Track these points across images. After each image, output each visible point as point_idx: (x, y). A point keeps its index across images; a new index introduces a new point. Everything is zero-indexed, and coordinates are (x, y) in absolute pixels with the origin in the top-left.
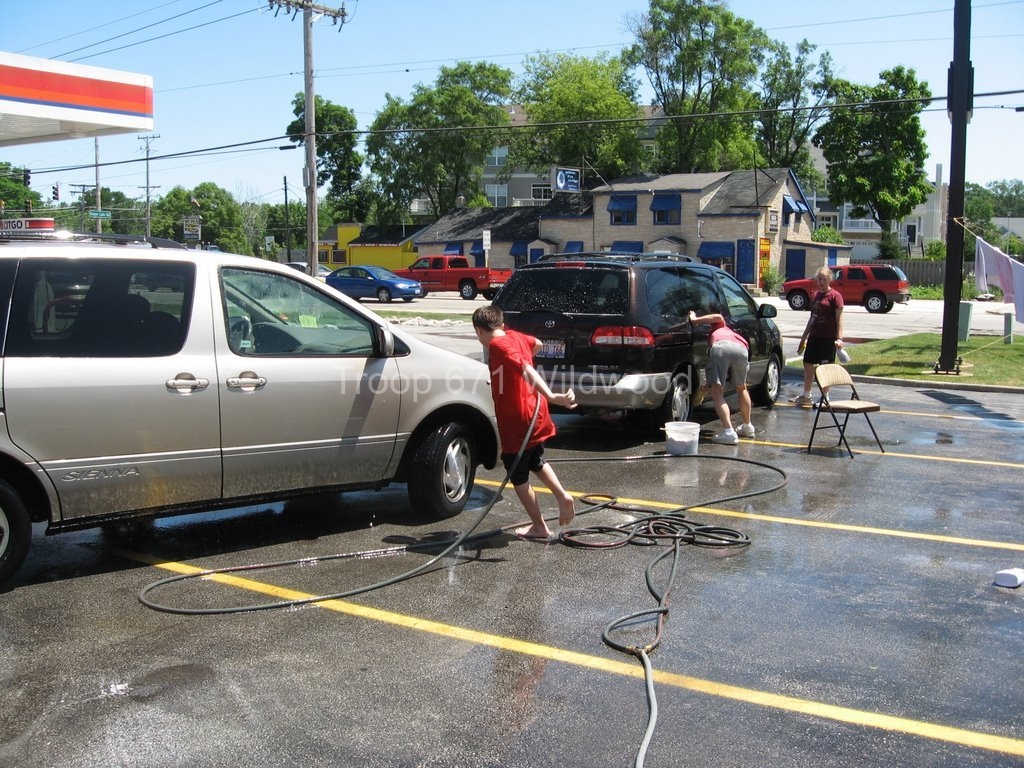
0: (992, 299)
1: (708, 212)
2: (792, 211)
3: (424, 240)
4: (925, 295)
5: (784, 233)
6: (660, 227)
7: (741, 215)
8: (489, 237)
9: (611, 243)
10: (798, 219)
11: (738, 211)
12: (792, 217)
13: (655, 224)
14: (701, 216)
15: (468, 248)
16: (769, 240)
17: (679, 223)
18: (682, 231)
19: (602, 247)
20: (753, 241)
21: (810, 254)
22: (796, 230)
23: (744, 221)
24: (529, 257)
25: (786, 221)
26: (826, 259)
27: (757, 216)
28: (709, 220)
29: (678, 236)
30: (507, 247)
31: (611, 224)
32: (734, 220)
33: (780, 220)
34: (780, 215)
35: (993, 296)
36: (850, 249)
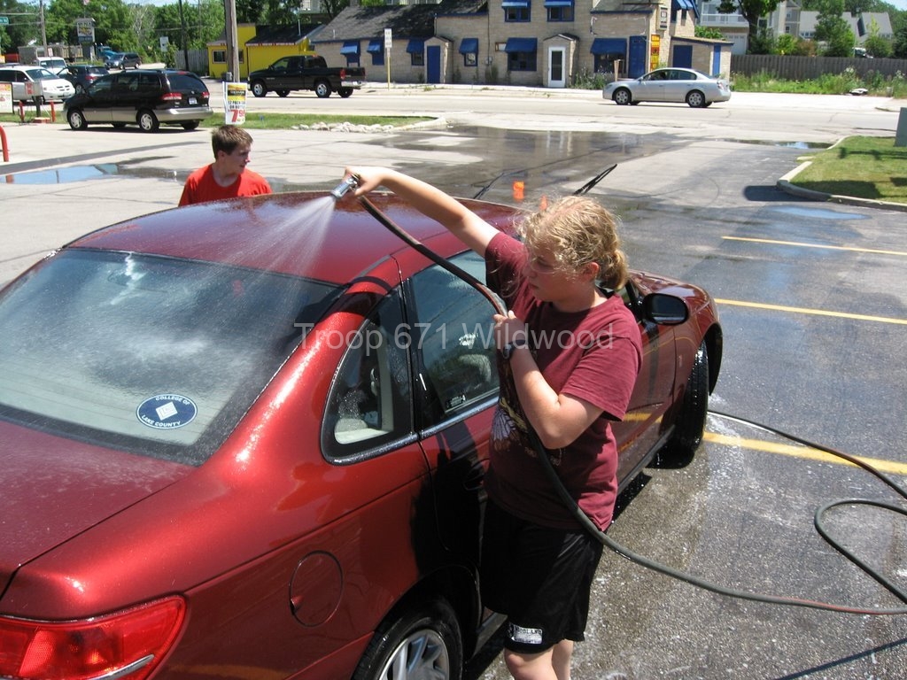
0: (865, 93)
1: (602, 9)
2: (679, 8)
3: (322, 39)
4: (802, 90)
5: (672, 30)
6: (554, 24)
7: (633, 12)
8: (390, 35)
9: (506, 39)
10: (684, 16)
11: (629, 8)
12: (679, 13)
13: (548, 20)
14: (594, 13)
15: (365, 46)
16: (659, 34)
17: (573, 20)
18: (576, 28)
19: (497, 44)
20: (645, 37)
21: (696, 49)
22: (683, 24)
23: (636, 18)
24: (426, 55)
25: (674, 18)
26: (712, 53)
27: (649, 13)
28: (602, 17)
29: (571, 33)
30: (404, 44)
31: (506, 21)
32: (626, 17)
33: (669, 16)
34: (669, 12)
35: (866, 90)
36: (732, 44)
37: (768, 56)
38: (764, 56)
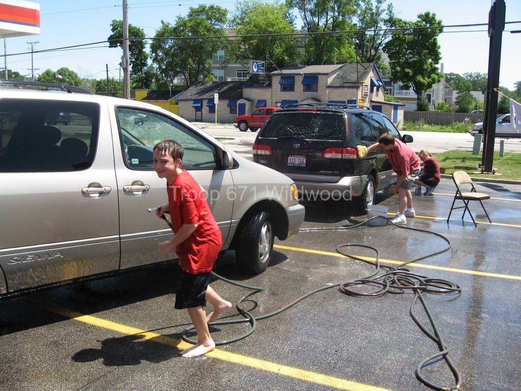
1: (332, 85)
2: (375, 86)
3: (182, 98)
4: (442, 130)
5: (371, 97)
6: (307, 92)
7: (349, 87)
8: (218, 97)
9: (281, 101)
10: (378, 90)
11: (348, 85)
12: (375, 88)
13: (304, 91)
14: (329, 87)
15: (205, 103)
16: (363, 100)
17: (317, 91)
18: (319, 95)
19: (276, 103)
20: (356, 101)
21: (384, 107)
22: (377, 95)
23: (351, 90)
24: (238, 108)
25: (372, 91)
26: (393, 110)
27: (357, 88)
28: (332, 90)
29: (316, 98)
30: (226, 102)
31: (281, 91)
32: (346, 90)
33: (369, 90)
34: (369, 87)
36: (404, 105)
37: (424, 112)
38: (422, 112)
